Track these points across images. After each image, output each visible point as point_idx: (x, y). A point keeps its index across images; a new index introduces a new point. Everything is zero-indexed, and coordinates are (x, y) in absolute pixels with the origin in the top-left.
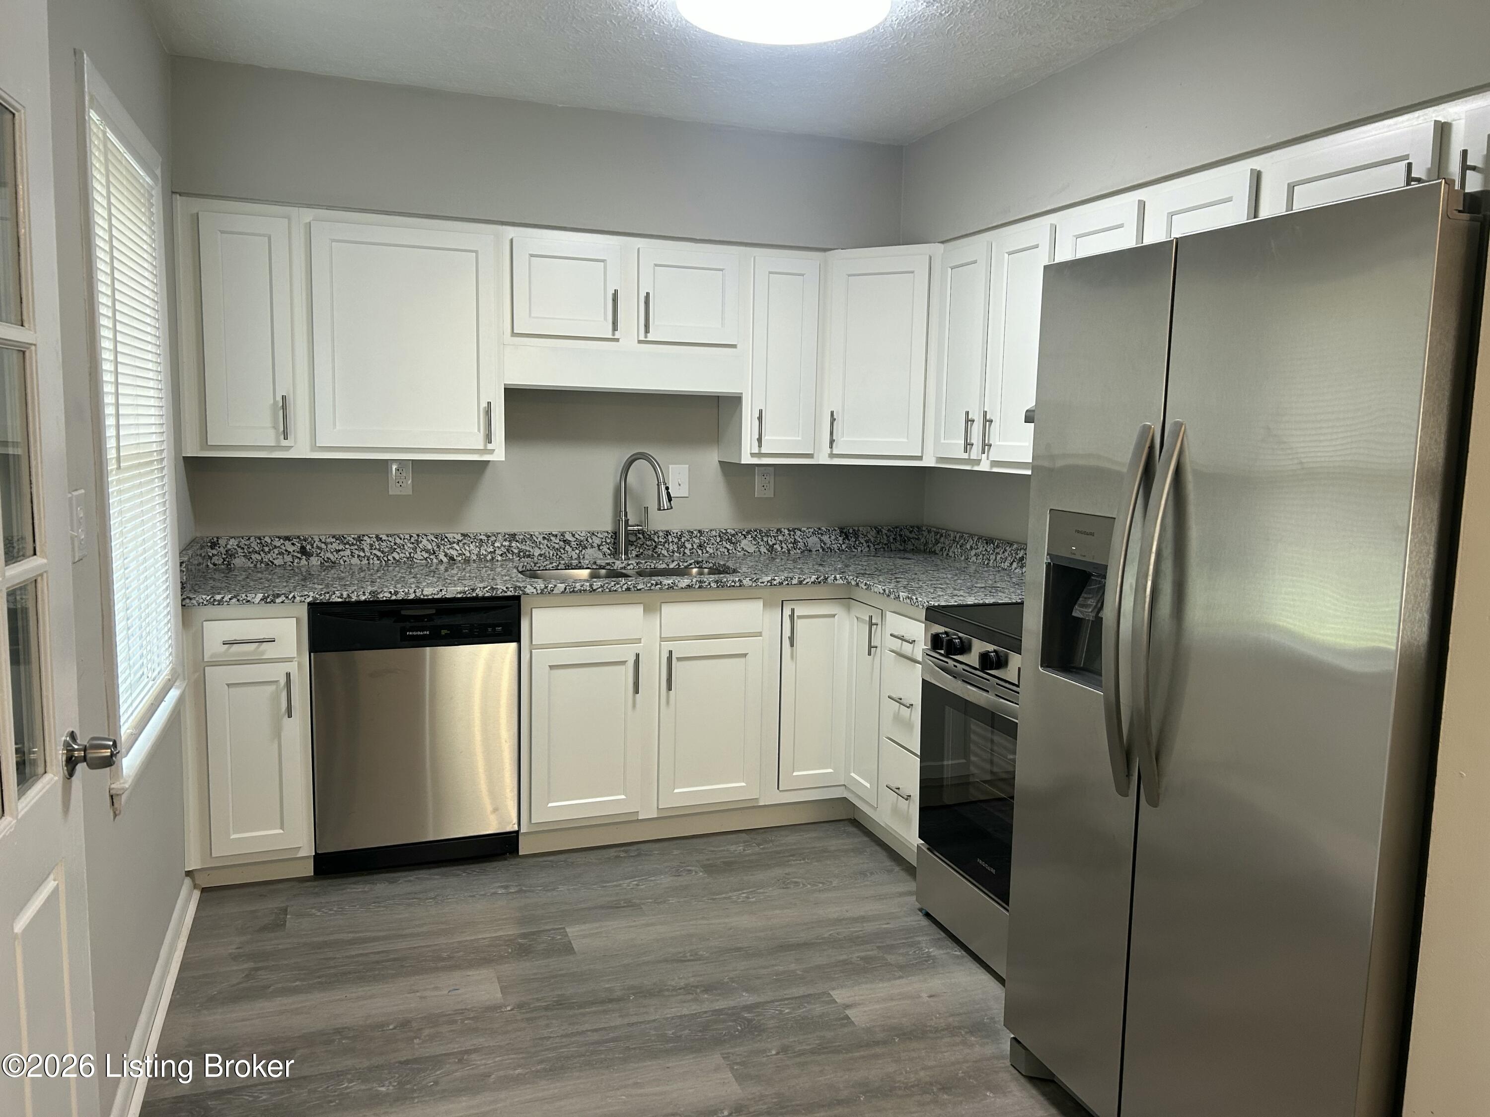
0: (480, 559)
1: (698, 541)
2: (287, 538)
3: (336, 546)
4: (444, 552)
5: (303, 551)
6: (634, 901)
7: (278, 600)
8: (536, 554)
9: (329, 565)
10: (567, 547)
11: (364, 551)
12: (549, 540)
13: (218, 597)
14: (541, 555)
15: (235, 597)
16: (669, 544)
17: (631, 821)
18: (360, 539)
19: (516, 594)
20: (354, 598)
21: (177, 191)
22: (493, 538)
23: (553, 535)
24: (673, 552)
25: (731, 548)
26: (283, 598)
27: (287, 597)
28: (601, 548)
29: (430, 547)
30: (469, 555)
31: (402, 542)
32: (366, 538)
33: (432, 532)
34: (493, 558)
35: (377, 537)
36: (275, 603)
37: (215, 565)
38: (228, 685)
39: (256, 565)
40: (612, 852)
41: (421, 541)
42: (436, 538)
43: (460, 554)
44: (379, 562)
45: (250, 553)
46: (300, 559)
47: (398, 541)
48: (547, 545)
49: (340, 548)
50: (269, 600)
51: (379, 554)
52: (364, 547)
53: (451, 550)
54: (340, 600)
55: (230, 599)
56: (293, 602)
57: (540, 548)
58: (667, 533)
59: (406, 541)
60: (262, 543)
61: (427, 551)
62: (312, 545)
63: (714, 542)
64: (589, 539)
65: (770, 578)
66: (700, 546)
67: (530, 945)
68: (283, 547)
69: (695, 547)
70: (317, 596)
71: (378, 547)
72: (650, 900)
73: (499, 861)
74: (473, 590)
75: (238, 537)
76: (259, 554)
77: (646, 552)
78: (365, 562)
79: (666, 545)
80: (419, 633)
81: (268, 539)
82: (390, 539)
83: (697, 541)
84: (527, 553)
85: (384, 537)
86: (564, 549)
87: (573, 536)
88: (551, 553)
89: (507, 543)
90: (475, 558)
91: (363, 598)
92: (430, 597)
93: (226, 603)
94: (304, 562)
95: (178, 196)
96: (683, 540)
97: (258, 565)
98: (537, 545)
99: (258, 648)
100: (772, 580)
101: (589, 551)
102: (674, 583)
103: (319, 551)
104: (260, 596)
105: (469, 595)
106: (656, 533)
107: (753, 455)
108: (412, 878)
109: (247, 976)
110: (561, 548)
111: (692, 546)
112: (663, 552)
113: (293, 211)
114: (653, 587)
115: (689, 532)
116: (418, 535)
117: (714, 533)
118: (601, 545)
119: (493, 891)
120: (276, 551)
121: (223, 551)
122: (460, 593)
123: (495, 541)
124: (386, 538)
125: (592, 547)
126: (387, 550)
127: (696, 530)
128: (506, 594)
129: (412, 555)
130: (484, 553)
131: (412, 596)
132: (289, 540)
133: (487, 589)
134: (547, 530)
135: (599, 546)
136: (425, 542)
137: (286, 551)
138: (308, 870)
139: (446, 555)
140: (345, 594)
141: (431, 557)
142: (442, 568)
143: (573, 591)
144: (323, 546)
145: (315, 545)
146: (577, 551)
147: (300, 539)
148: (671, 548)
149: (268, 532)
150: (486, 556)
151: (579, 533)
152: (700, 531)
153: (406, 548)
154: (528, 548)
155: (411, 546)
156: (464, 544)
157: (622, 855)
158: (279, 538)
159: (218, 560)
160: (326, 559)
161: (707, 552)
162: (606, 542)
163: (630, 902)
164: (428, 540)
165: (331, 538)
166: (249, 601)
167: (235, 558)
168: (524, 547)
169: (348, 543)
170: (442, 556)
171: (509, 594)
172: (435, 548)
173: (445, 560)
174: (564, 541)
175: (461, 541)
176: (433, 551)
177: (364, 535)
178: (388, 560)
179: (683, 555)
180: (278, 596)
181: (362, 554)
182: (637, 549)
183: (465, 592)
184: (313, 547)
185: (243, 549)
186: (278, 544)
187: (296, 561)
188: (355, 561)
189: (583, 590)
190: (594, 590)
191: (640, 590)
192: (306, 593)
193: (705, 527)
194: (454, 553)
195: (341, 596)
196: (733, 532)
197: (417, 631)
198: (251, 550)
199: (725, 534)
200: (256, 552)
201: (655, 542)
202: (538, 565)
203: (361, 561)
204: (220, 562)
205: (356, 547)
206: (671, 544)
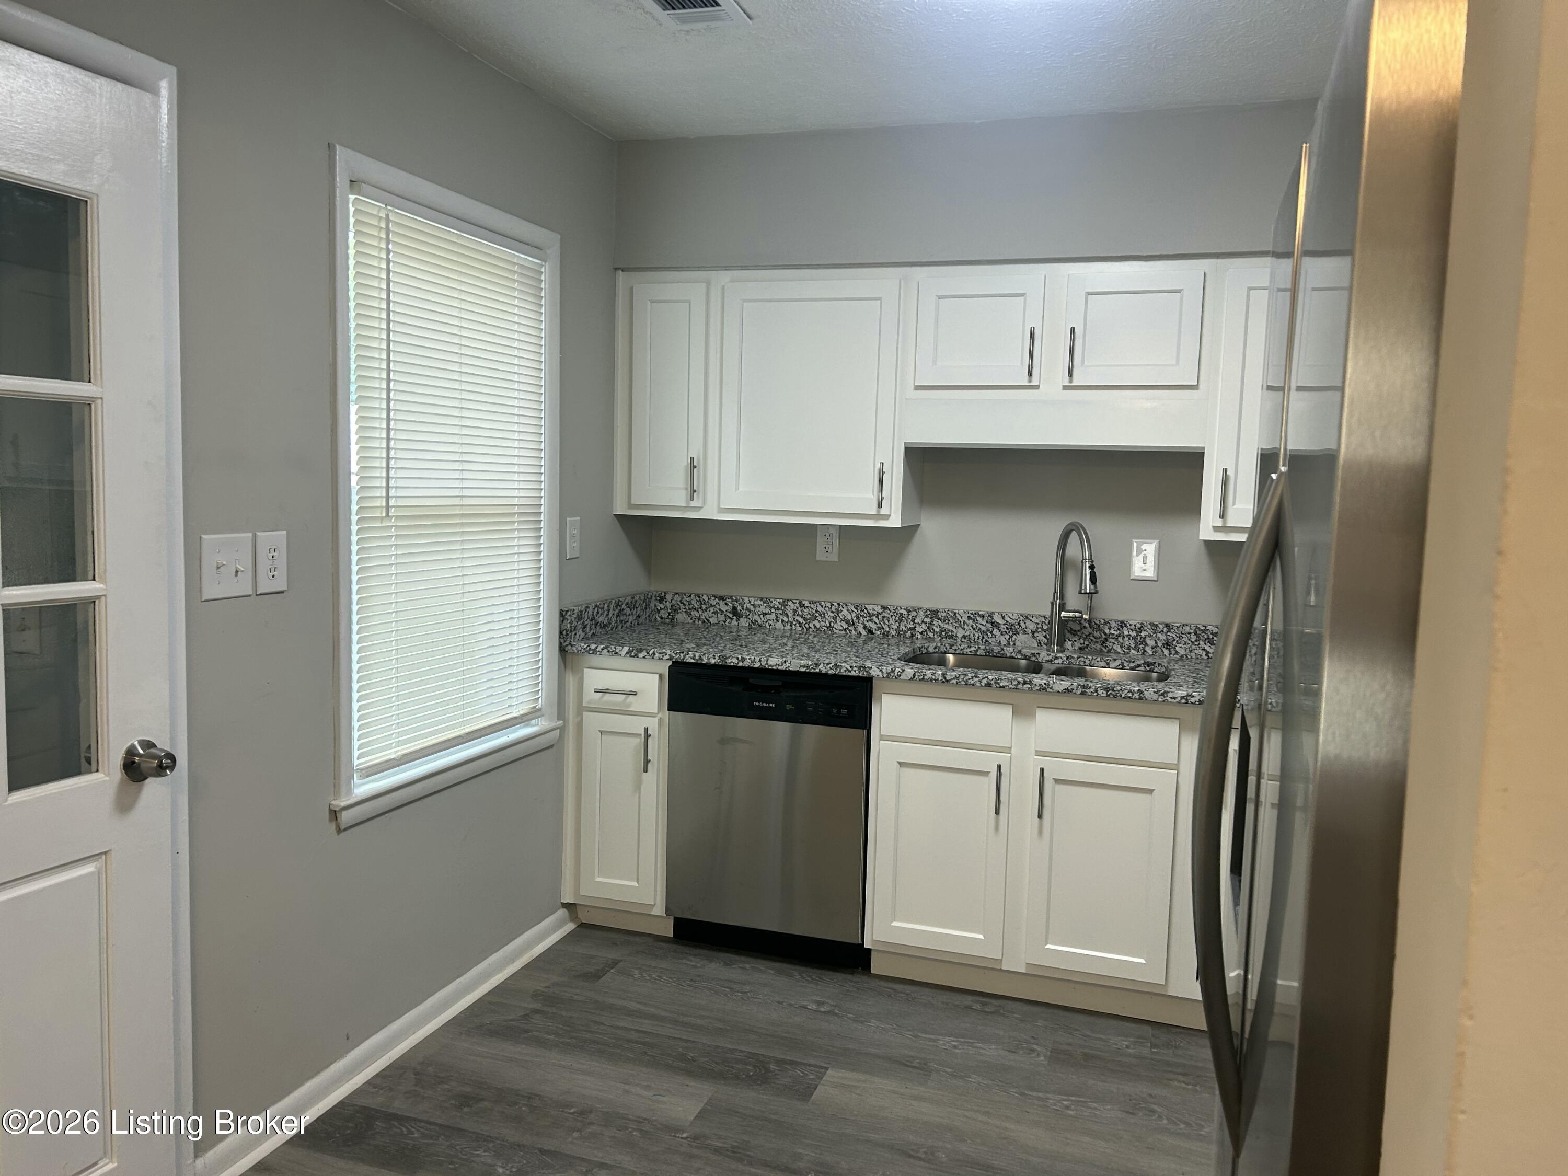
0: (899, 635)
1: (1164, 638)
2: (722, 598)
3: (764, 609)
4: (864, 624)
5: (734, 611)
6: (932, 1064)
7: (641, 655)
8: (960, 635)
9: (755, 627)
10: (995, 630)
11: (788, 617)
12: (975, 620)
13: (593, 647)
14: (964, 637)
15: (606, 647)
16: (1124, 637)
17: (992, 968)
18: (784, 604)
19: (860, 675)
20: (705, 661)
21: (619, 267)
22: (914, 614)
23: (980, 615)
24: (1129, 648)
25: (1211, 651)
26: (644, 653)
27: (648, 653)
28: (1036, 635)
29: (849, 618)
30: (888, 630)
31: (823, 610)
32: (790, 603)
33: (852, 602)
34: (912, 636)
35: (800, 602)
36: (638, 657)
37: (662, 618)
38: (601, 732)
39: (694, 622)
40: (968, 1000)
41: (842, 611)
42: (856, 609)
43: (879, 628)
44: (800, 629)
45: (690, 609)
46: (732, 619)
47: (820, 608)
48: (972, 626)
49: (767, 612)
50: (633, 654)
51: (801, 620)
52: (788, 612)
53: (870, 623)
54: (693, 661)
55: (602, 649)
56: (653, 658)
57: (964, 629)
58: (1122, 624)
59: (827, 609)
60: (700, 601)
61: (847, 622)
62: (742, 607)
63: (1186, 640)
64: (1022, 624)
65: (1185, 693)
66: (1167, 644)
67: (776, 1074)
68: (717, 606)
69: (1160, 644)
70: (674, 655)
71: (800, 613)
72: (949, 1070)
73: (845, 973)
74: (817, 665)
75: (682, 594)
76: (698, 611)
77: (1092, 646)
78: (788, 627)
79: (1120, 639)
80: (765, 705)
81: (705, 597)
82: (812, 606)
83: (1162, 637)
84: (950, 633)
85: (807, 604)
86: (991, 632)
87: (1003, 618)
88: (977, 635)
89: (928, 620)
90: (894, 633)
91: (713, 661)
92: (774, 668)
93: (598, 653)
94: (734, 622)
95: (621, 272)
96: (1143, 634)
97: (696, 622)
98: (961, 625)
99: (625, 699)
100: (1188, 695)
101: (1021, 637)
102: (1047, 684)
103: (748, 613)
104: (626, 649)
105: (812, 671)
106: (1106, 623)
107: (1216, 529)
108: (748, 966)
109: (525, 1015)
110: (988, 630)
111: (1156, 643)
112: (1115, 647)
113: (713, 274)
114: (1020, 686)
115: (1152, 624)
116: (839, 604)
117: (1187, 629)
118: (1036, 631)
119: (805, 1003)
120: (712, 609)
121: (669, 607)
122: (804, 666)
123: (916, 616)
124: (809, 605)
125: (1025, 633)
126: (808, 617)
127: (1161, 624)
128: (850, 674)
129: (832, 624)
130: (904, 629)
131: (757, 665)
132: (724, 600)
133: (830, 666)
134: (973, 608)
135: (1033, 633)
136: (845, 612)
137: (720, 610)
138: (667, 929)
139: (865, 628)
140: (697, 655)
141: (850, 628)
142: (860, 641)
143: (923, 679)
144: (752, 608)
145: (745, 606)
146: (1007, 637)
147: (732, 599)
148: (1127, 643)
149: (706, 590)
150: (905, 632)
151: (1010, 615)
152: (1167, 625)
153: (827, 616)
154: (950, 628)
155: (832, 615)
156: (884, 617)
157: (977, 1006)
158: (715, 597)
159: (664, 614)
160: (754, 622)
161: (1177, 653)
162: (1042, 628)
163: (925, 1064)
164: (848, 610)
165: (759, 601)
166: (616, 653)
167: (678, 613)
168: (946, 626)
169: (773, 607)
170: (861, 629)
171: (853, 673)
172: (855, 619)
173: (864, 632)
174: (992, 623)
175: (880, 614)
176: (853, 621)
177: (788, 600)
178: (810, 627)
179: (1143, 653)
180: (641, 651)
181: (786, 619)
182: (1082, 641)
183: (808, 667)
184: (743, 609)
185: (684, 605)
186: (714, 603)
187: (728, 621)
188: (779, 625)
189: (935, 680)
190: (948, 681)
191: (1003, 687)
192: (664, 651)
193: (1175, 620)
194: (873, 626)
195: (694, 658)
196: (1215, 630)
197: (763, 702)
198: (691, 607)
199: (1204, 631)
200: (695, 609)
201: (1105, 634)
202: (954, 648)
203: (784, 626)
204: (666, 616)
205: (781, 612)
206: (1126, 639)
